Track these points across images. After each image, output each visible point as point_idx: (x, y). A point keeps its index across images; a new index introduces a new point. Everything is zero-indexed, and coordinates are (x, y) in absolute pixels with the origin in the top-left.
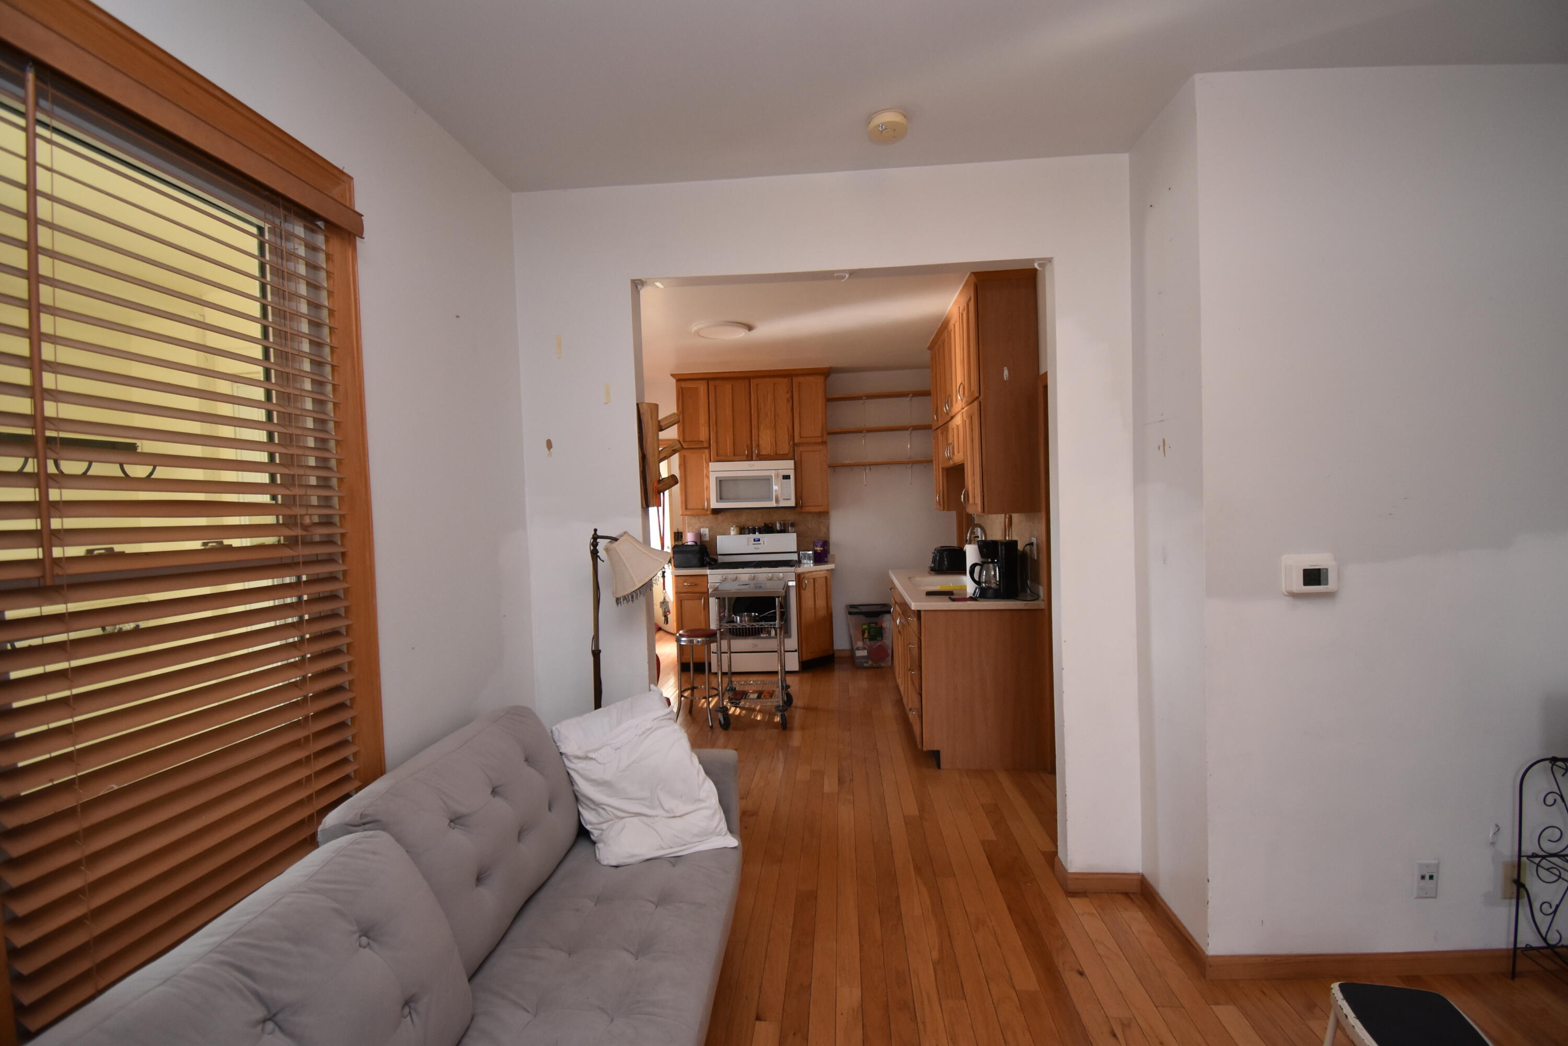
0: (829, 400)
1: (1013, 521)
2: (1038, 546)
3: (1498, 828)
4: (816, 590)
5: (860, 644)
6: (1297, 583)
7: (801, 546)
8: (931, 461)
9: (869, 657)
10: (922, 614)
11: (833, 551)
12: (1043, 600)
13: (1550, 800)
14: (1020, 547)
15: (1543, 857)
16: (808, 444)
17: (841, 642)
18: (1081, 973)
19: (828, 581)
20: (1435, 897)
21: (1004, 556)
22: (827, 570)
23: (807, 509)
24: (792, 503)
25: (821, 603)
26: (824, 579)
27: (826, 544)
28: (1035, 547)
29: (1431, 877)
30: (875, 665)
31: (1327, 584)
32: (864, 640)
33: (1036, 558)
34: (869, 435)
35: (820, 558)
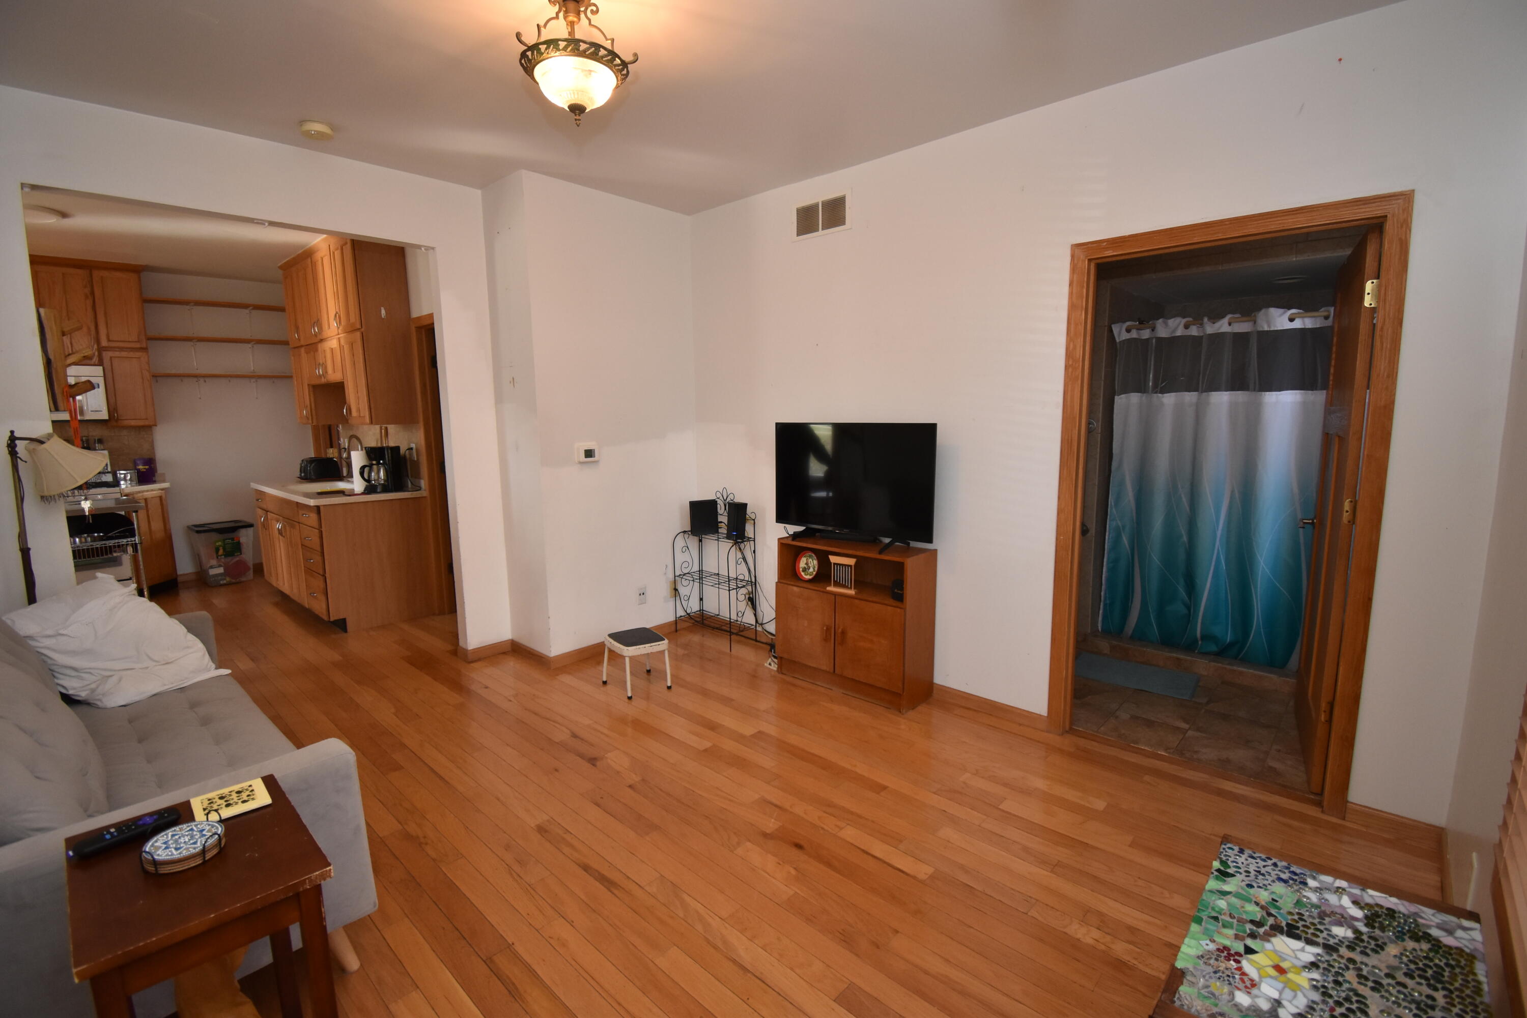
0: (146, 301)
1: (389, 431)
2: (417, 450)
3: (667, 566)
4: (150, 512)
5: (214, 562)
6: (582, 457)
7: (116, 464)
8: (291, 377)
9: (227, 573)
10: (322, 508)
11: (160, 469)
12: (425, 490)
13: (684, 550)
14: (402, 451)
15: (684, 575)
16: (121, 349)
17: (185, 566)
18: (487, 687)
19: (164, 501)
20: (645, 603)
21: (390, 458)
22: (162, 489)
23: (126, 423)
24: (105, 415)
25: (157, 525)
26: (158, 499)
27: (150, 462)
28: (414, 451)
29: (643, 594)
30: (234, 581)
31: (595, 457)
32: (219, 557)
33: (416, 459)
34: (198, 344)
35: (146, 476)
